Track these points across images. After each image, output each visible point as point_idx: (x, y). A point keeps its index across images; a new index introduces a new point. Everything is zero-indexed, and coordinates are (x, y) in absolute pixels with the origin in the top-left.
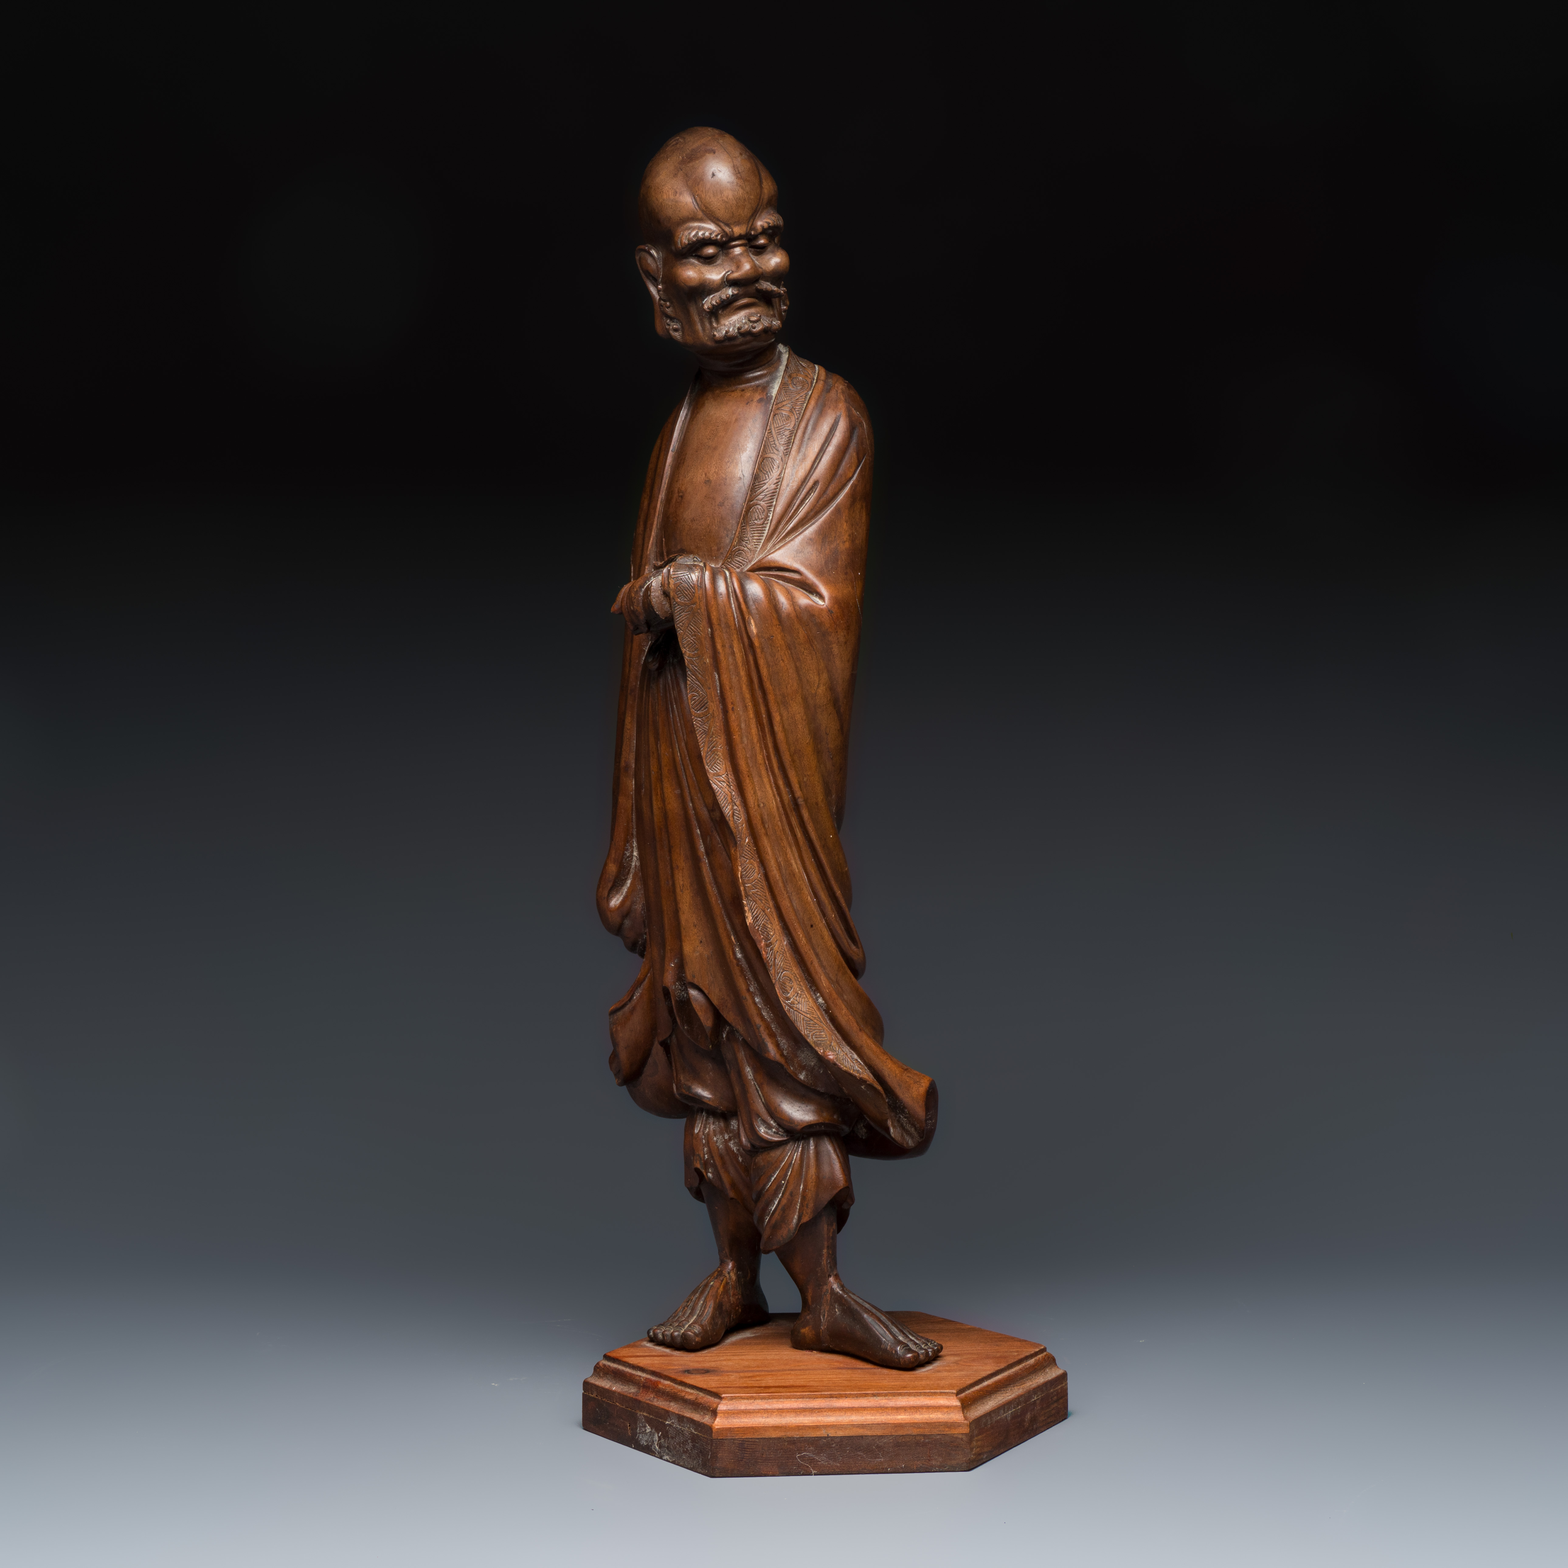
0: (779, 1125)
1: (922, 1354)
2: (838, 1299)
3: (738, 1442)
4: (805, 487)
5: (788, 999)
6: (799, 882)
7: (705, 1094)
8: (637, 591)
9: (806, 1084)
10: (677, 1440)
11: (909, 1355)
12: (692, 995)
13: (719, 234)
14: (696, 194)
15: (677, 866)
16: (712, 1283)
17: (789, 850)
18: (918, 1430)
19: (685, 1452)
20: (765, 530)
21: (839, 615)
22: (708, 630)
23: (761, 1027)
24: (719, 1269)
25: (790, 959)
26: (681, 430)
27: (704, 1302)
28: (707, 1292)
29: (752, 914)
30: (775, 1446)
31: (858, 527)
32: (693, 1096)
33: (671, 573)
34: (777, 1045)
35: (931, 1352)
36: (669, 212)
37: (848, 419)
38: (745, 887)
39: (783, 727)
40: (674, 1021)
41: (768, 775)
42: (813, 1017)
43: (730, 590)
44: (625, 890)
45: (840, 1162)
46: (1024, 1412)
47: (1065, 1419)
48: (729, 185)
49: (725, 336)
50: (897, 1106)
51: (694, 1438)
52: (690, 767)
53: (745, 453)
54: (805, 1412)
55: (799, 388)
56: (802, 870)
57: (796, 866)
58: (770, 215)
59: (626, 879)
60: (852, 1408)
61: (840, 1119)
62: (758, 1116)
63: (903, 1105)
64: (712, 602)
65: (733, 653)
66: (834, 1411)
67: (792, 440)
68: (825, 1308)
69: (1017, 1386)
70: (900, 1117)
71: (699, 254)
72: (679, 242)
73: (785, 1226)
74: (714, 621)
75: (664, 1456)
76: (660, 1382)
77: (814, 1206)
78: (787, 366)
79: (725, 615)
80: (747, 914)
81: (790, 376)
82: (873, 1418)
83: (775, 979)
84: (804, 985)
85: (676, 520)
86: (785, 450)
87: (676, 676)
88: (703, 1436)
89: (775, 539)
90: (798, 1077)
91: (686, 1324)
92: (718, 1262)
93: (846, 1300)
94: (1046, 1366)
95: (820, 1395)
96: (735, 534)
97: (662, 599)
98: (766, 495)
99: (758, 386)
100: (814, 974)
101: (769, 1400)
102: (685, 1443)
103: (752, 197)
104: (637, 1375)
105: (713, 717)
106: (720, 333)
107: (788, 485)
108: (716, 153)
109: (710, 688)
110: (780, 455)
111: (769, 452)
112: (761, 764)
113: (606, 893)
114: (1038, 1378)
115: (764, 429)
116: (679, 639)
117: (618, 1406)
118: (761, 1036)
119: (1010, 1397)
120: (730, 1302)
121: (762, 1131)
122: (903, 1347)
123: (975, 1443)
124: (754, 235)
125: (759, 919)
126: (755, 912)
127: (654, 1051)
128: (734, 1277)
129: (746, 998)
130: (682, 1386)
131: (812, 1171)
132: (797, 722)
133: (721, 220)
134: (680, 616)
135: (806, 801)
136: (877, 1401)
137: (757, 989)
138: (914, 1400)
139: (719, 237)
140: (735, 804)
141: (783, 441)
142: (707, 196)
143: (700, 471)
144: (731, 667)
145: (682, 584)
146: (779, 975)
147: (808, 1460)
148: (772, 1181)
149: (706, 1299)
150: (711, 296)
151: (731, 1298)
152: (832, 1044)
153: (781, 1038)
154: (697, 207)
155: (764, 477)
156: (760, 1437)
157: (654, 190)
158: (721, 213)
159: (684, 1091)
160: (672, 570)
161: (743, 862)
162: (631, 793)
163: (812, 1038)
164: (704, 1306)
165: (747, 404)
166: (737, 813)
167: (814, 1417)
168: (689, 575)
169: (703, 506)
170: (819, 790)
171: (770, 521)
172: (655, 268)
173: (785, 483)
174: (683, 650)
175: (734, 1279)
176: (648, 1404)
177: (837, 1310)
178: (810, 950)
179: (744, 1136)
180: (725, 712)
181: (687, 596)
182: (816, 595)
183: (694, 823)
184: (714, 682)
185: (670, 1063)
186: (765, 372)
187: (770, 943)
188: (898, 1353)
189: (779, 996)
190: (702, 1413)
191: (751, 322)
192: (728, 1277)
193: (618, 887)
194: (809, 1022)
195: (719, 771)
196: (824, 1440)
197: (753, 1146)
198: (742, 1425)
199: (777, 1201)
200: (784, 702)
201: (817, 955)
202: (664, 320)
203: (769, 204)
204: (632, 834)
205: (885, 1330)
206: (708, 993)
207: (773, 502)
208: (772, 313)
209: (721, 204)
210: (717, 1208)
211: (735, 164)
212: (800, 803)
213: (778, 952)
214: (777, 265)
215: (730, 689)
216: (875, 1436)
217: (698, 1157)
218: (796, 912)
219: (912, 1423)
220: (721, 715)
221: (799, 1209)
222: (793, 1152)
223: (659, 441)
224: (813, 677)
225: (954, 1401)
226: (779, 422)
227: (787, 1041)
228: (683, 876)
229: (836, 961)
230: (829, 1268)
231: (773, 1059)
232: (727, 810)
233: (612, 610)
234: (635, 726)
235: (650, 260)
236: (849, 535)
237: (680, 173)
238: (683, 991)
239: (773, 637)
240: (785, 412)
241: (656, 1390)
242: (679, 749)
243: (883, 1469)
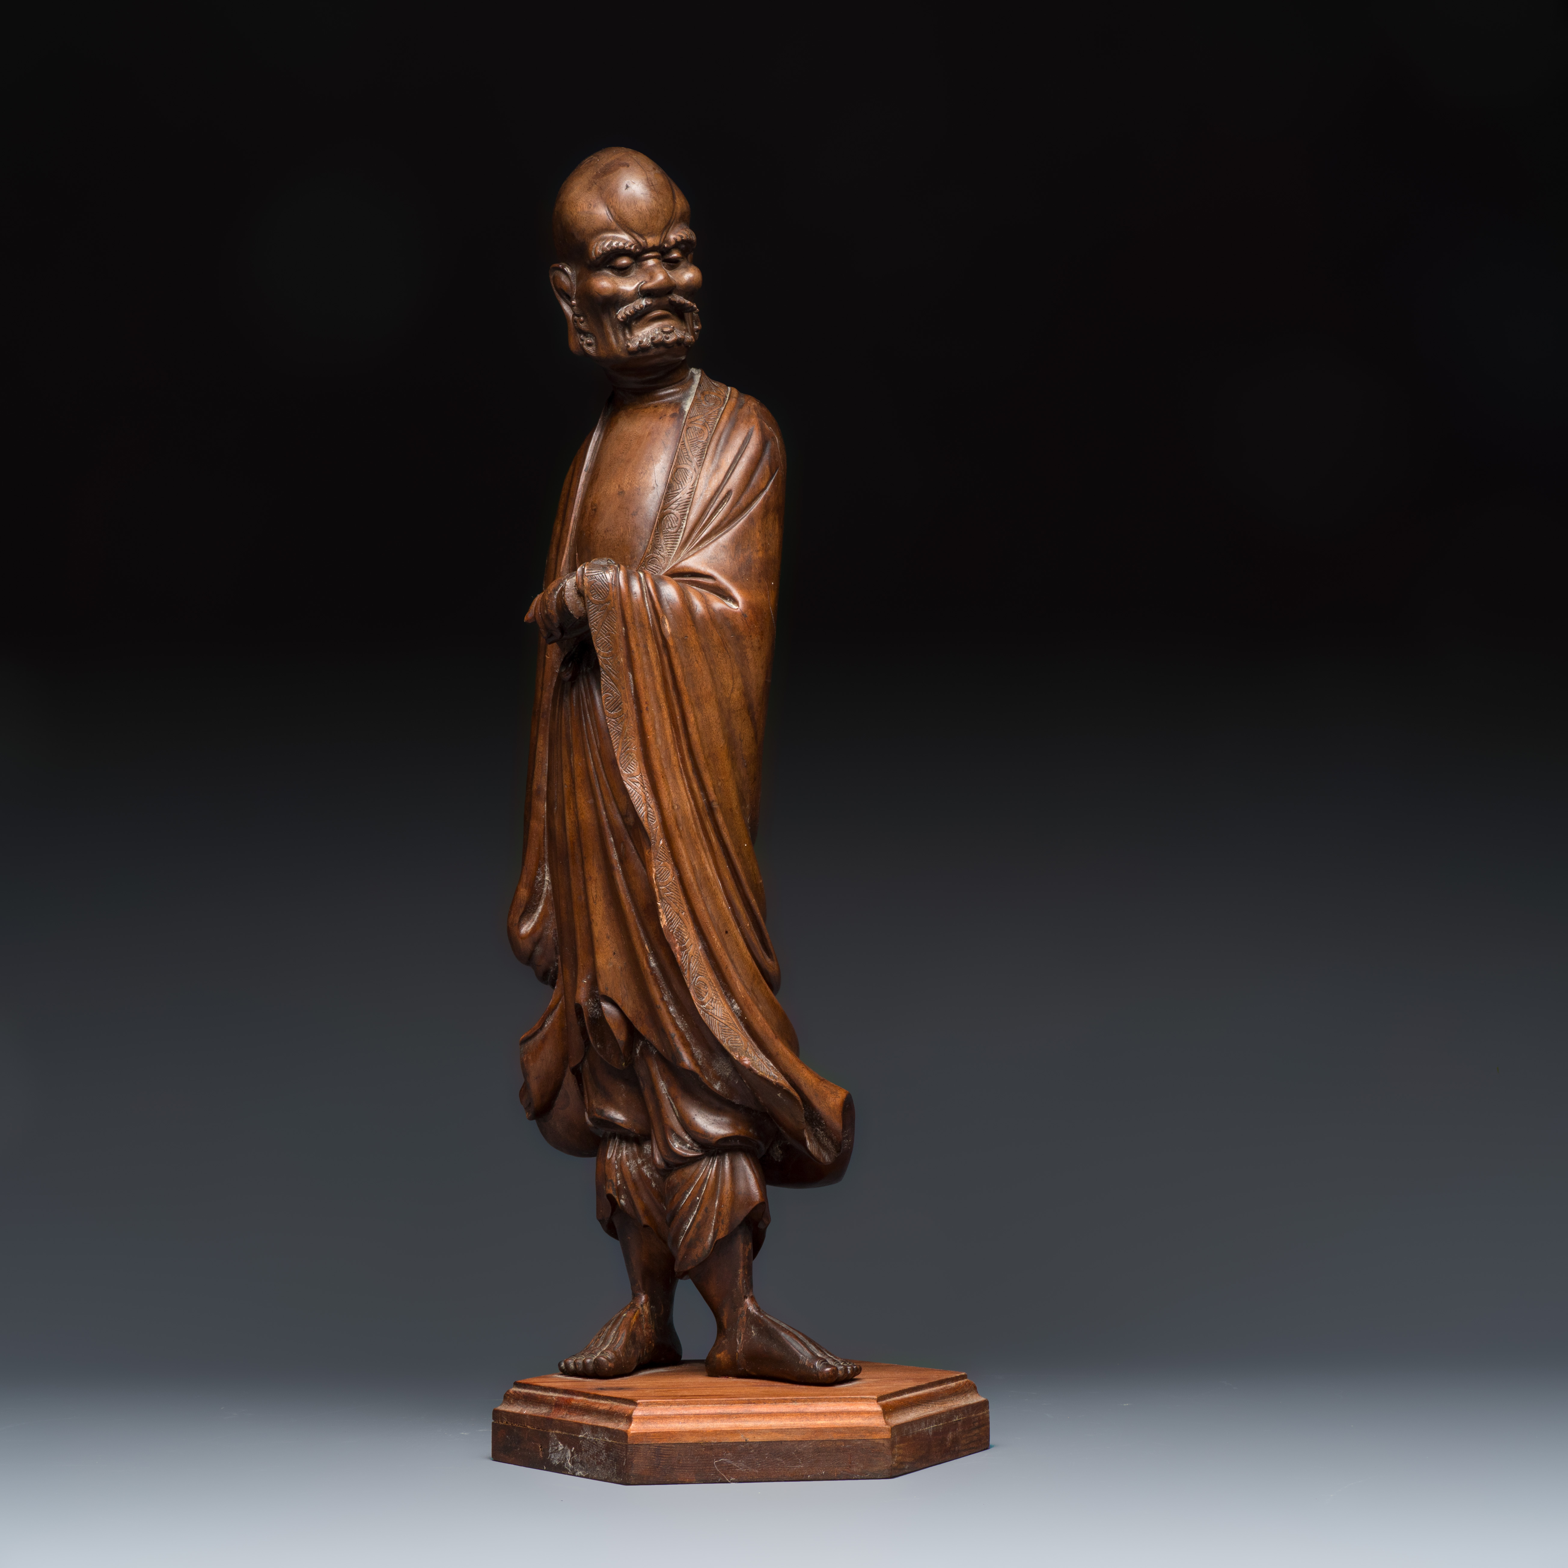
0: (694, 1140)
1: (841, 1370)
2: (754, 1320)
3: (654, 1448)
4: (718, 496)
5: (703, 1003)
6: (714, 887)
7: (619, 1117)
8: (551, 594)
9: (721, 1095)
10: (591, 1452)
11: (828, 1369)
12: (605, 1009)
13: (633, 245)
14: (610, 205)
15: (591, 877)
16: (625, 1315)
17: (703, 854)
18: (838, 1435)
19: (598, 1464)
20: (678, 538)
21: (753, 619)
22: (622, 629)
23: (676, 1036)
24: (632, 1303)
25: (704, 964)
26: (594, 451)
27: (616, 1332)
28: (619, 1323)
29: (667, 917)
30: (692, 1452)
31: (771, 539)
32: (607, 1119)
33: (586, 571)
34: (692, 1055)
35: (850, 1369)
36: (583, 224)
37: (760, 433)
38: (659, 890)
39: (698, 729)
40: (587, 1043)
41: (683, 778)
42: (728, 1023)
43: (644, 590)
44: (536, 916)
45: (756, 1178)
46: (946, 1430)
47: (987, 1449)
48: (642, 196)
49: (639, 346)
50: (813, 1118)
51: (608, 1447)
52: (604, 775)
53: (659, 464)
54: (722, 1417)
55: (712, 404)
56: (717, 877)
57: (711, 871)
58: (683, 229)
59: (538, 905)
60: (771, 1413)
61: (756, 1133)
62: (673, 1131)
63: (820, 1116)
64: (627, 601)
65: (647, 653)
66: (752, 1416)
67: (706, 452)
68: (741, 1331)
69: (938, 1404)
70: (816, 1131)
71: (613, 265)
72: (593, 252)
73: (700, 1244)
74: (628, 620)
75: (577, 1471)
76: (573, 1399)
77: (729, 1222)
78: (700, 384)
79: (640, 614)
80: (661, 917)
81: (703, 393)
82: (792, 1423)
83: (690, 983)
84: (719, 990)
85: (589, 533)
86: (698, 461)
87: (589, 684)
88: (617, 1443)
89: (689, 546)
90: (713, 1088)
91: (599, 1351)
92: (631, 1296)
93: (762, 1320)
94: (967, 1391)
95: (737, 1400)
96: (649, 542)
97: (577, 598)
98: (679, 504)
99: (671, 402)
100: (729, 979)
101: (686, 1406)
102: (598, 1455)
103: (665, 209)
104: (549, 1396)
105: (627, 717)
106: (633, 345)
107: (701, 495)
108: (630, 167)
109: (624, 688)
110: (694, 465)
111: (682, 462)
112: (675, 766)
113: (517, 919)
114: (960, 1401)
115: (677, 442)
116: (593, 638)
117: (529, 1429)
118: (675, 1046)
119: (931, 1412)
120: (643, 1335)
121: (677, 1146)
122: (822, 1362)
123: (897, 1450)
124: (667, 248)
125: (673, 923)
126: (670, 915)
127: (565, 1082)
128: (647, 1311)
129: (660, 1007)
130: (596, 1399)
131: (728, 1186)
132: (711, 725)
133: (635, 230)
134: (594, 615)
135: (720, 805)
136: (796, 1407)
137: (671, 998)
138: (834, 1406)
139: (633, 247)
140: (649, 805)
141: (697, 452)
142: (621, 207)
143: (614, 483)
144: (646, 667)
145: (596, 582)
146: (694, 979)
147: (725, 1466)
148: (687, 1198)
149: (618, 1328)
150: (625, 307)
151: (645, 1331)
152: (748, 1050)
153: (696, 1047)
154: (611, 218)
155: (678, 487)
156: (676, 1442)
157: (569, 204)
158: (635, 224)
159: (596, 1115)
160: (586, 569)
161: (657, 864)
162: (543, 817)
163: (728, 1043)
164: (617, 1335)
165: (660, 419)
166: (651, 815)
167: (732, 1422)
168: (603, 574)
169: (617, 516)
170: (734, 795)
171: (683, 529)
172: (569, 285)
173: (698, 492)
174: (597, 650)
175: (647, 1313)
176: (560, 1421)
177: (753, 1331)
178: (725, 954)
179: (658, 1155)
180: (639, 712)
181: (602, 594)
182: (730, 600)
183: (608, 831)
184: (628, 681)
185: (582, 1094)
186: (678, 390)
187: (685, 947)
188: (816, 1368)
189: (694, 1000)
190: (617, 1421)
191: (664, 332)
192: (641, 1309)
193: (530, 913)
194: (724, 1028)
195: (633, 772)
196: (742, 1446)
197: (667, 1163)
198: (658, 1430)
199: (692, 1218)
200: (698, 704)
201: (732, 961)
202: (577, 337)
203: (682, 219)
204: (544, 858)
205: (802, 1346)
206: (622, 1006)
207: (686, 511)
208: (685, 328)
209: (636, 215)
210: (629, 1238)
211: (649, 177)
212: (714, 807)
213: (692, 956)
214: (691, 280)
215: (644, 688)
216: (795, 1441)
217: (610, 1183)
218: (711, 917)
219: (832, 1427)
220: (635, 716)
221: (714, 1226)
222: (708, 1167)
223: (571, 468)
224: (727, 680)
225: (875, 1406)
226: (692, 435)
227: (701, 1051)
228: (596, 887)
229: (751, 969)
230: (745, 1289)
231: (688, 1068)
232: (641, 811)
233: (526, 619)
234: (547, 748)
235: (563, 278)
236: (763, 545)
237: (595, 187)
238: (595, 1008)
239: (688, 637)
240: (698, 426)
241: (568, 1406)
242: (592, 758)
243: (803, 1476)
